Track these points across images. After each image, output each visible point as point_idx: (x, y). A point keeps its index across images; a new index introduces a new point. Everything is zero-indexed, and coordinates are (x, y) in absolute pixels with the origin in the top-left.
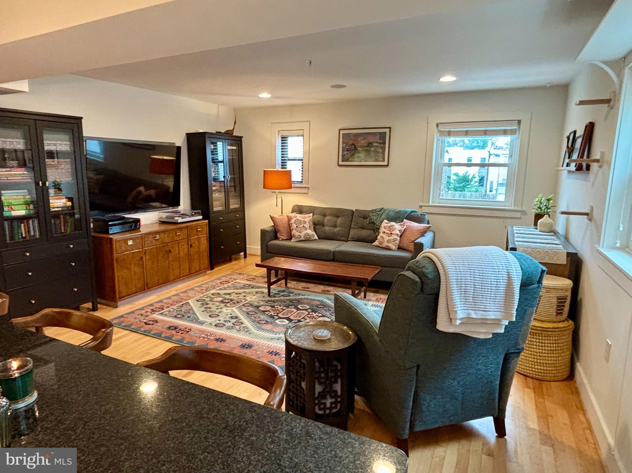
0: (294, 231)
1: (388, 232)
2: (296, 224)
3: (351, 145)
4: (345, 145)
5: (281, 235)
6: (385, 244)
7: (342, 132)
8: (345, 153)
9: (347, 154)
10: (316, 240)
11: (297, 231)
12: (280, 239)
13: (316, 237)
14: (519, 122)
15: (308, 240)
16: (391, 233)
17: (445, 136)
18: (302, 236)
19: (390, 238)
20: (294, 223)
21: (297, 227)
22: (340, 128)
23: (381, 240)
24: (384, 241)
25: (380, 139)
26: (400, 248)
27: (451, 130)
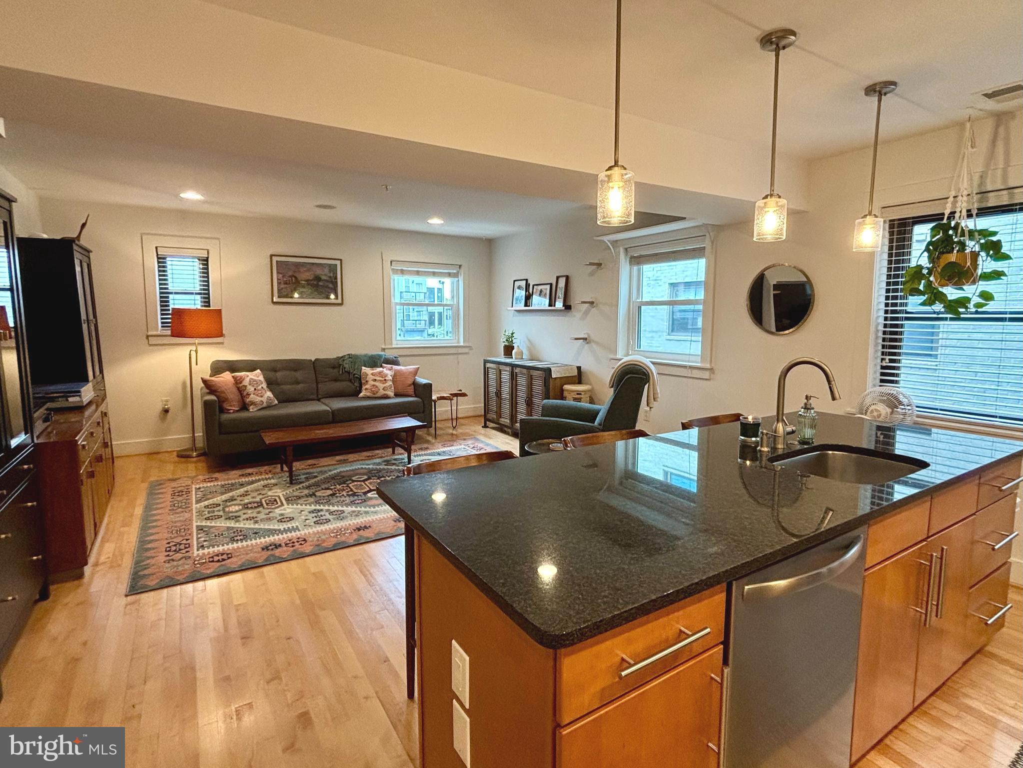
0: (252, 396)
1: (381, 379)
2: (253, 386)
3: (290, 277)
4: (281, 276)
5: (231, 406)
6: (382, 392)
7: (275, 259)
8: (282, 286)
9: (286, 288)
10: (276, 405)
11: (257, 395)
12: (232, 411)
13: (276, 402)
14: (460, 266)
15: (269, 407)
16: (385, 380)
17: (397, 274)
18: (265, 401)
19: (384, 385)
20: (250, 384)
21: (255, 389)
22: (271, 252)
23: (373, 389)
24: (379, 390)
25: (330, 272)
26: (397, 395)
27: (404, 268)
